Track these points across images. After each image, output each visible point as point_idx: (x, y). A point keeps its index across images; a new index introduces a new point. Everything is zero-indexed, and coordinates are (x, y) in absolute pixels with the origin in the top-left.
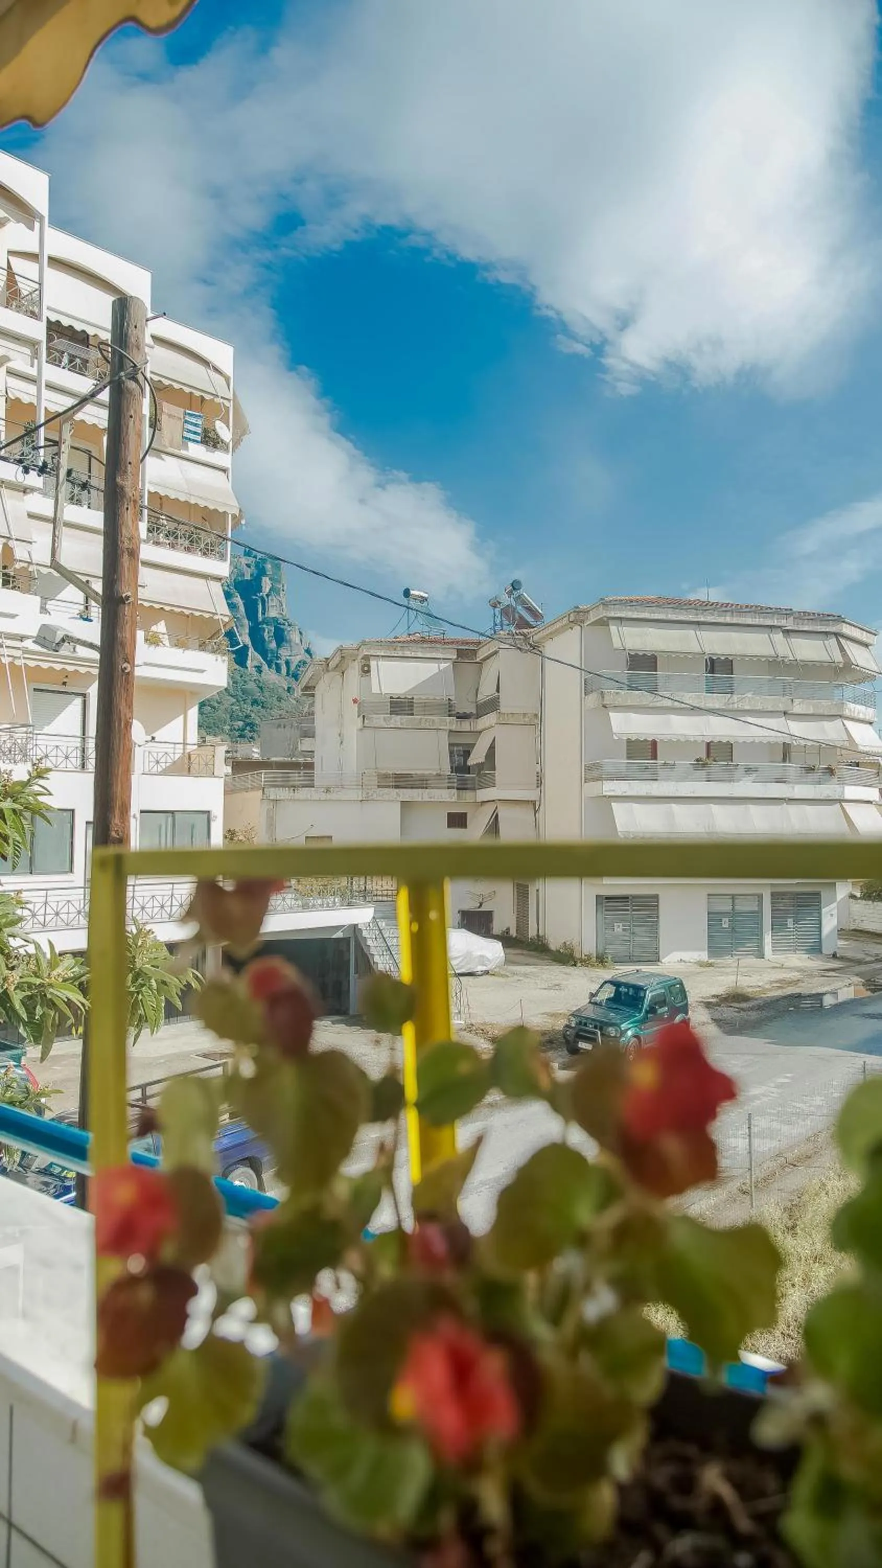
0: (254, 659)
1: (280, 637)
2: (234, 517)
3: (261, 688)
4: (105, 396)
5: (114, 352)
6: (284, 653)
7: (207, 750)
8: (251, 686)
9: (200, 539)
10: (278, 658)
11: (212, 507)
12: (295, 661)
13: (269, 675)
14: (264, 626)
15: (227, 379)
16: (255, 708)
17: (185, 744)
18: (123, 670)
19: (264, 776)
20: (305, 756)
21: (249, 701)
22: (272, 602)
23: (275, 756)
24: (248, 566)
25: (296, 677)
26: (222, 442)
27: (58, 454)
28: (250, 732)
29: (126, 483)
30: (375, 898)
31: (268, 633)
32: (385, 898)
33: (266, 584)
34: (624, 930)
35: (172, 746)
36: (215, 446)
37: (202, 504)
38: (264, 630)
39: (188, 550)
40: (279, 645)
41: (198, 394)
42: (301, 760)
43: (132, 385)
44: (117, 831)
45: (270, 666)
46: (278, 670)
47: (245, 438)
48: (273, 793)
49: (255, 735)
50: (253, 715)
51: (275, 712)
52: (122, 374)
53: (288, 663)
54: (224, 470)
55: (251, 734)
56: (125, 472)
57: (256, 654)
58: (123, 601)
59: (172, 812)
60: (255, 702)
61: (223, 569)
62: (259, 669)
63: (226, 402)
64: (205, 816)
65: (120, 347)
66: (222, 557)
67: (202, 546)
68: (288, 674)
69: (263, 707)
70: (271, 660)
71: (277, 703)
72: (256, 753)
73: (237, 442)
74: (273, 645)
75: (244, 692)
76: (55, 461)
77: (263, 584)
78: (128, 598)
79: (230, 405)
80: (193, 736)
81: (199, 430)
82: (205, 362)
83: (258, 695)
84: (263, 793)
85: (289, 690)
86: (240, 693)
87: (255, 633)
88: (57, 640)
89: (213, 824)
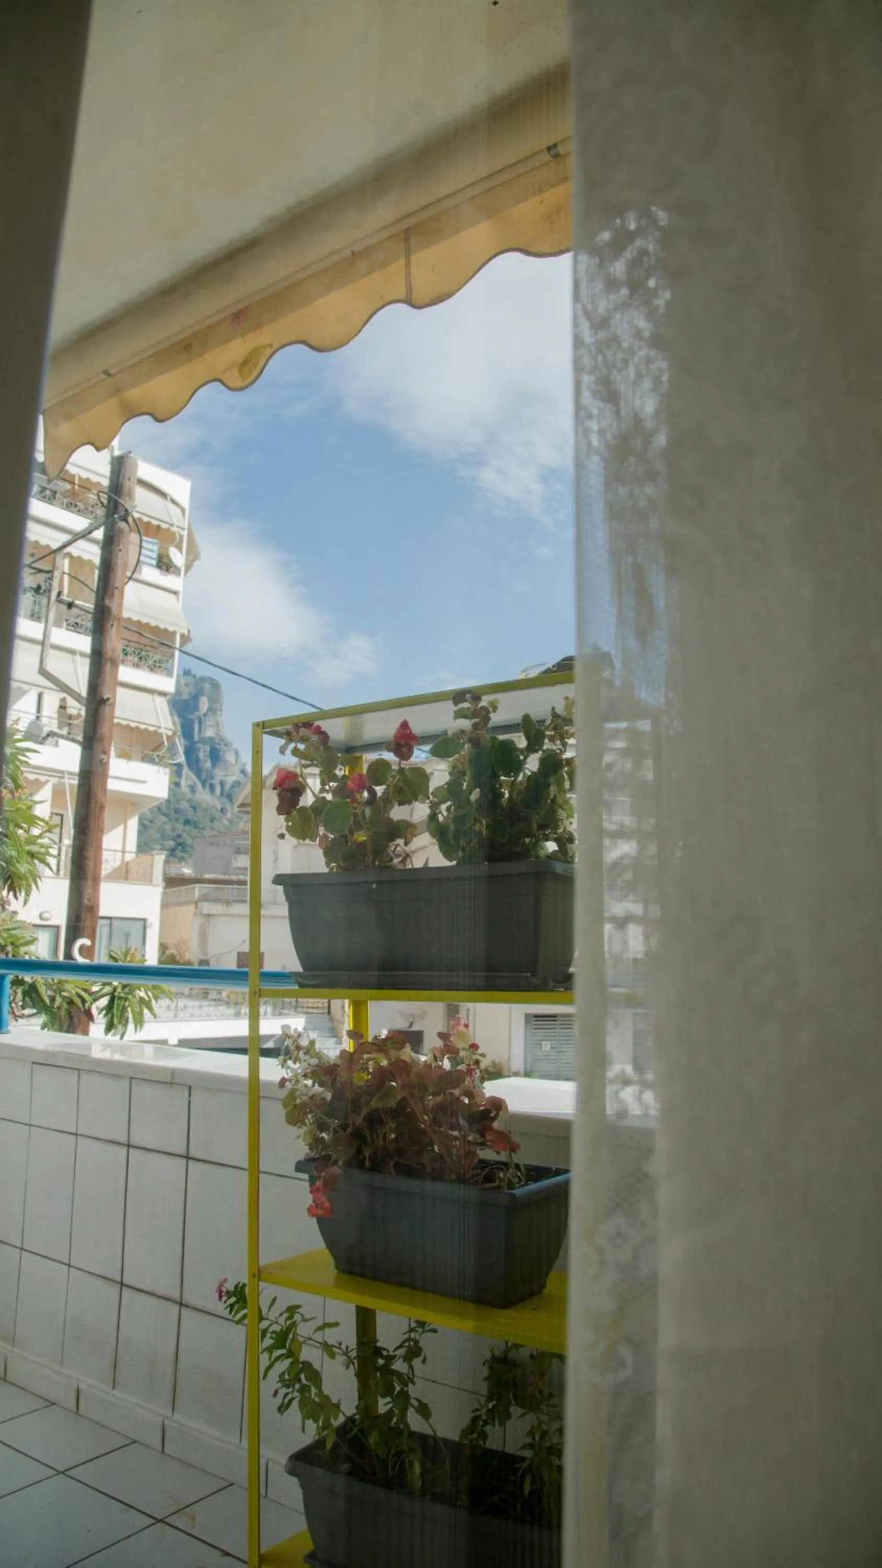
0: (188, 778)
1: (215, 756)
2: (182, 636)
3: (194, 808)
4: (99, 534)
5: (110, 499)
6: (219, 773)
7: (145, 858)
8: (184, 805)
9: (148, 656)
10: (212, 778)
11: (162, 626)
12: (230, 780)
13: (204, 796)
14: (200, 745)
15: (183, 511)
16: (188, 828)
17: (124, 852)
18: (101, 760)
19: (198, 890)
20: (237, 874)
21: (182, 821)
22: (209, 722)
23: (208, 873)
24: (187, 685)
25: (230, 797)
26: (175, 566)
27: (51, 578)
28: (181, 852)
29: (113, 605)
30: (305, 1010)
31: (203, 753)
32: (315, 1011)
33: (204, 704)
34: (552, 1048)
35: (112, 853)
36: (167, 570)
37: (153, 623)
38: (199, 749)
39: (137, 666)
40: (214, 765)
41: (155, 522)
42: (234, 877)
43: (122, 525)
44: (89, 900)
45: (204, 786)
46: (212, 788)
47: (196, 563)
48: (207, 908)
49: (186, 856)
50: (185, 835)
51: (208, 832)
52: (116, 516)
53: (222, 784)
54: (175, 593)
55: (182, 854)
56: (113, 595)
57: (190, 773)
58: (103, 702)
59: (110, 918)
60: (187, 822)
61: (168, 684)
62: (193, 789)
63: (181, 532)
64: (141, 923)
65: (116, 495)
66: (170, 674)
67: (150, 662)
68: (222, 794)
69: (196, 827)
70: (207, 782)
71: (210, 824)
72: (187, 871)
73: (188, 567)
74: (208, 764)
75: (177, 811)
76: (48, 584)
77: (201, 703)
78: (108, 699)
79: (185, 534)
80: (132, 844)
81: (155, 555)
82: (163, 495)
83: (190, 815)
84: (197, 907)
85: (223, 811)
86: (172, 813)
87: (190, 751)
88: (44, 734)
89: (149, 932)
